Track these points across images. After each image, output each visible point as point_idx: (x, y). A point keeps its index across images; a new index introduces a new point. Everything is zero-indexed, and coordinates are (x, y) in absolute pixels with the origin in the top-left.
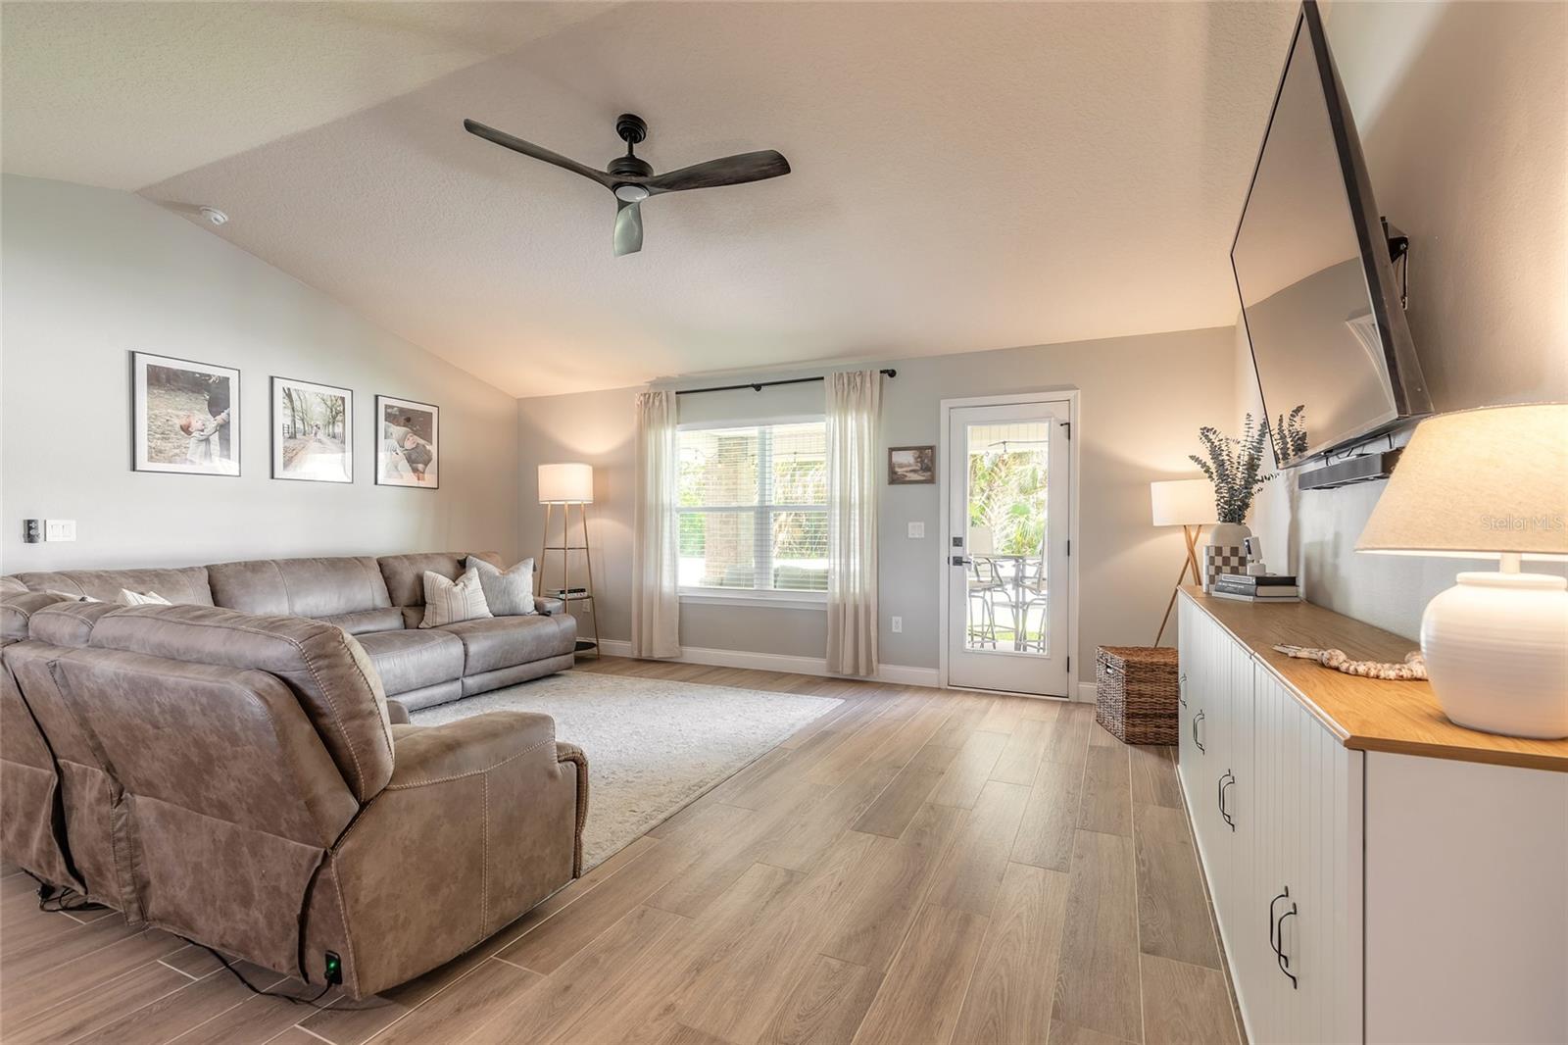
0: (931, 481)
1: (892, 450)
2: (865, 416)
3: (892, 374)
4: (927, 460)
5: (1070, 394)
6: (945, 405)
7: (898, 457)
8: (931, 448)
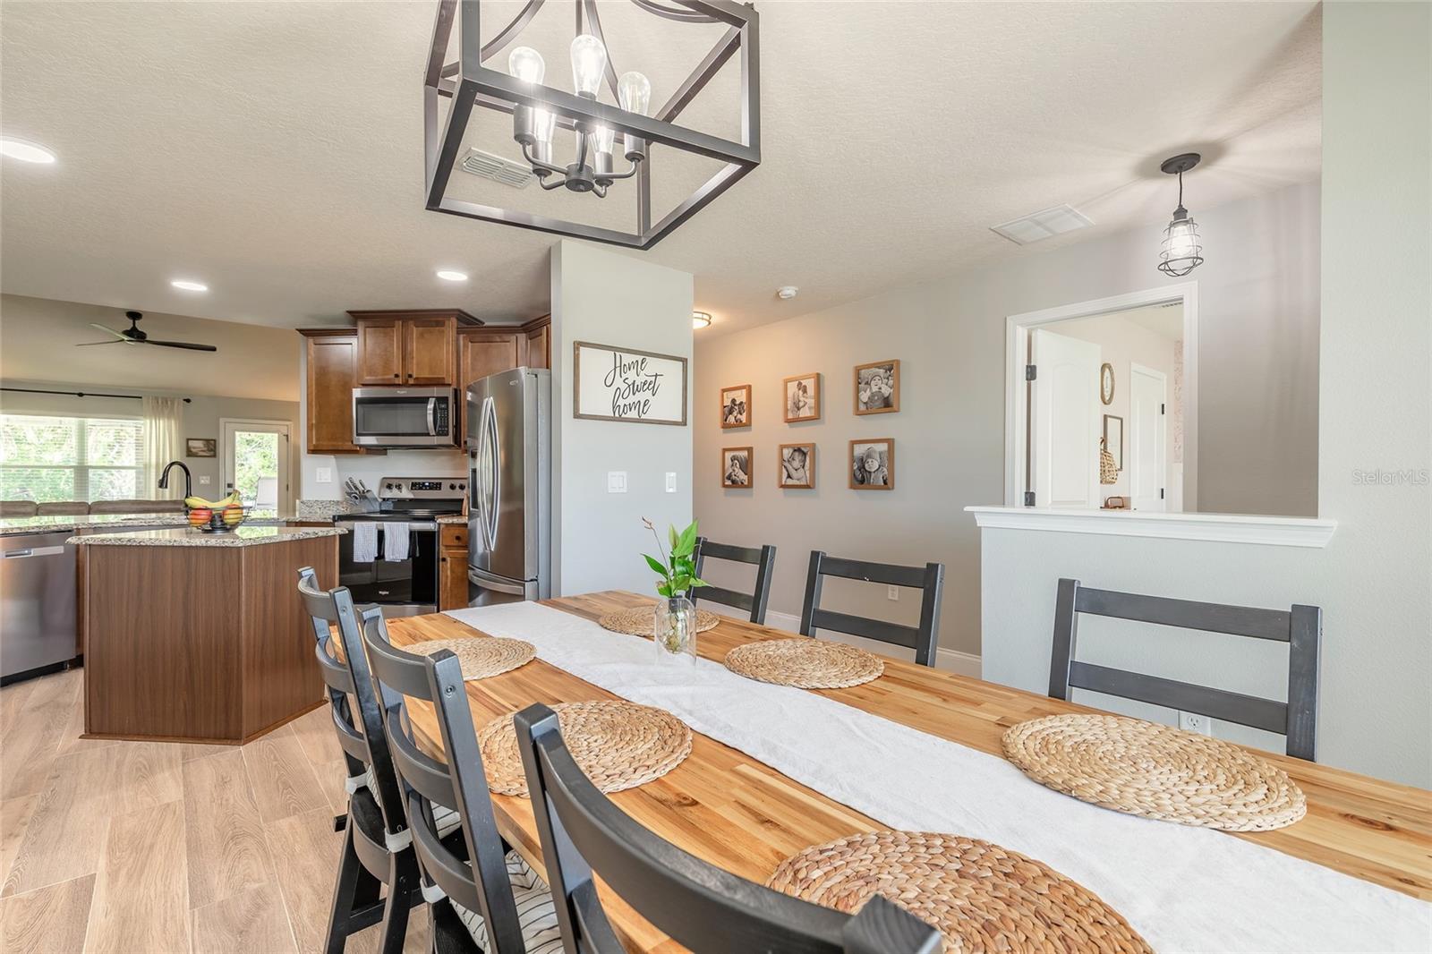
0: (214, 456)
1: (188, 440)
2: (173, 422)
3: (188, 401)
4: (212, 448)
5: (288, 423)
6: (222, 420)
7: (191, 443)
8: (215, 441)
